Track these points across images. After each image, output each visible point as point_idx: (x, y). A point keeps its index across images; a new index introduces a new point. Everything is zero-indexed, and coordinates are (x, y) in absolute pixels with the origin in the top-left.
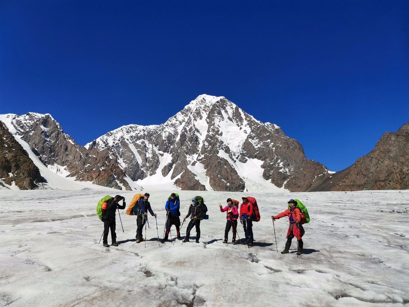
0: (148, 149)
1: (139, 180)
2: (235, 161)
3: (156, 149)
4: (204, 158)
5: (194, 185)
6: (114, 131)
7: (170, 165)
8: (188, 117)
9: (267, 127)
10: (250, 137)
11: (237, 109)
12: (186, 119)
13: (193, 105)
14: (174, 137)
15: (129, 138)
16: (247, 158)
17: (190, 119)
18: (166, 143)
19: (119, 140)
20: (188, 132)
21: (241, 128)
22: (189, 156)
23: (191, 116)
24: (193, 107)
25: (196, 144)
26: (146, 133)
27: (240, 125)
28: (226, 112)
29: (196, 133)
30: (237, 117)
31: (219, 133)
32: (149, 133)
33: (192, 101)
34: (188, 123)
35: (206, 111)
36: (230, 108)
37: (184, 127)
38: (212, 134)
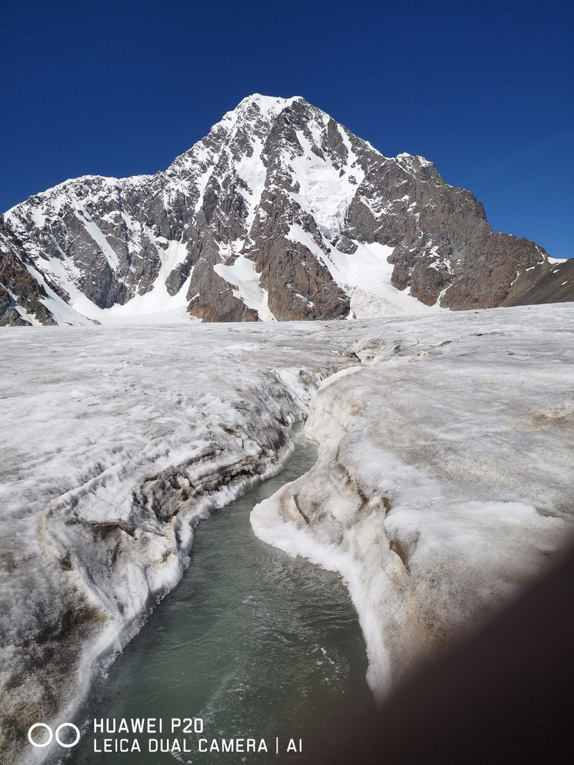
0: (131, 233)
1: (117, 306)
2: (329, 251)
3: (150, 233)
4: (256, 246)
5: (232, 311)
6: (47, 193)
7: (184, 270)
8: (220, 153)
9: (401, 163)
10: (362, 191)
11: (332, 125)
12: (216, 159)
13: (230, 122)
14: (191, 203)
15: (83, 209)
16: (356, 242)
17: (224, 158)
18: (171, 219)
19: (60, 215)
20: (223, 189)
21: (342, 173)
22: (225, 246)
23: (228, 150)
24: (230, 127)
25: (240, 215)
26: (123, 195)
27: (340, 165)
28: (308, 134)
29: (238, 189)
30: (332, 147)
31: (293, 185)
32: (130, 194)
33: (229, 114)
34: (221, 167)
35: (260, 136)
36: (316, 123)
37: (211, 177)
38: (276, 190)
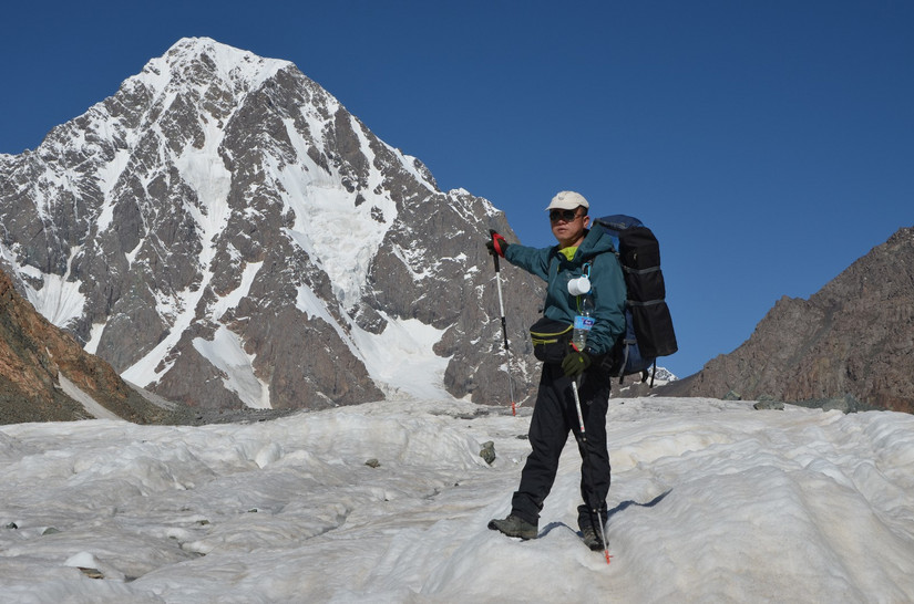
2: (350, 327)
3: (9, 256)
4: (241, 313)
8: (141, 132)
9: (456, 204)
10: (393, 237)
11: (342, 118)
12: (133, 138)
13: (159, 77)
16: (383, 314)
18: (51, 236)
20: (149, 197)
21: (360, 200)
22: (165, 298)
23: (156, 128)
24: (159, 89)
25: (190, 249)
27: (355, 184)
29: (189, 207)
30: (340, 154)
31: (284, 212)
33: (153, 62)
35: (216, 114)
36: (314, 110)
37: (127, 172)
38: (256, 217)
